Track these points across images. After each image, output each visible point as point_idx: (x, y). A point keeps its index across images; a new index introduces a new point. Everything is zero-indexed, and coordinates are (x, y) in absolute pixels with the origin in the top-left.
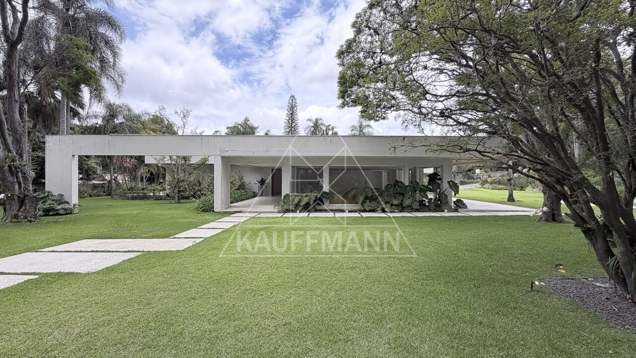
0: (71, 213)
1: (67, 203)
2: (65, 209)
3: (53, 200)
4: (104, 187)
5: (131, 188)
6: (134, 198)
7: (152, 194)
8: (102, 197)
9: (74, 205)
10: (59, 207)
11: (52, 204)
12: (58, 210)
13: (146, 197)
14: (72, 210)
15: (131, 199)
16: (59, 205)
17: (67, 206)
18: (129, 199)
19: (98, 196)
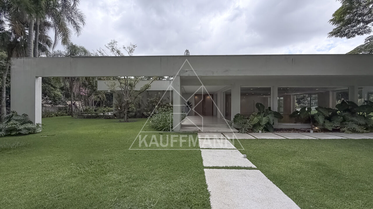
0: (34, 133)
1: (31, 122)
2: (29, 129)
3: (16, 120)
4: (66, 109)
5: (86, 110)
6: (89, 117)
7: (102, 114)
8: (65, 117)
9: (38, 125)
10: (21, 127)
11: (15, 124)
12: (21, 130)
13: (98, 117)
14: (35, 129)
15: (86, 118)
16: (22, 124)
17: (29, 126)
18: (84, 118)
19: (62, 115)
